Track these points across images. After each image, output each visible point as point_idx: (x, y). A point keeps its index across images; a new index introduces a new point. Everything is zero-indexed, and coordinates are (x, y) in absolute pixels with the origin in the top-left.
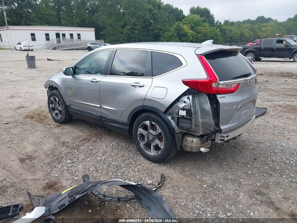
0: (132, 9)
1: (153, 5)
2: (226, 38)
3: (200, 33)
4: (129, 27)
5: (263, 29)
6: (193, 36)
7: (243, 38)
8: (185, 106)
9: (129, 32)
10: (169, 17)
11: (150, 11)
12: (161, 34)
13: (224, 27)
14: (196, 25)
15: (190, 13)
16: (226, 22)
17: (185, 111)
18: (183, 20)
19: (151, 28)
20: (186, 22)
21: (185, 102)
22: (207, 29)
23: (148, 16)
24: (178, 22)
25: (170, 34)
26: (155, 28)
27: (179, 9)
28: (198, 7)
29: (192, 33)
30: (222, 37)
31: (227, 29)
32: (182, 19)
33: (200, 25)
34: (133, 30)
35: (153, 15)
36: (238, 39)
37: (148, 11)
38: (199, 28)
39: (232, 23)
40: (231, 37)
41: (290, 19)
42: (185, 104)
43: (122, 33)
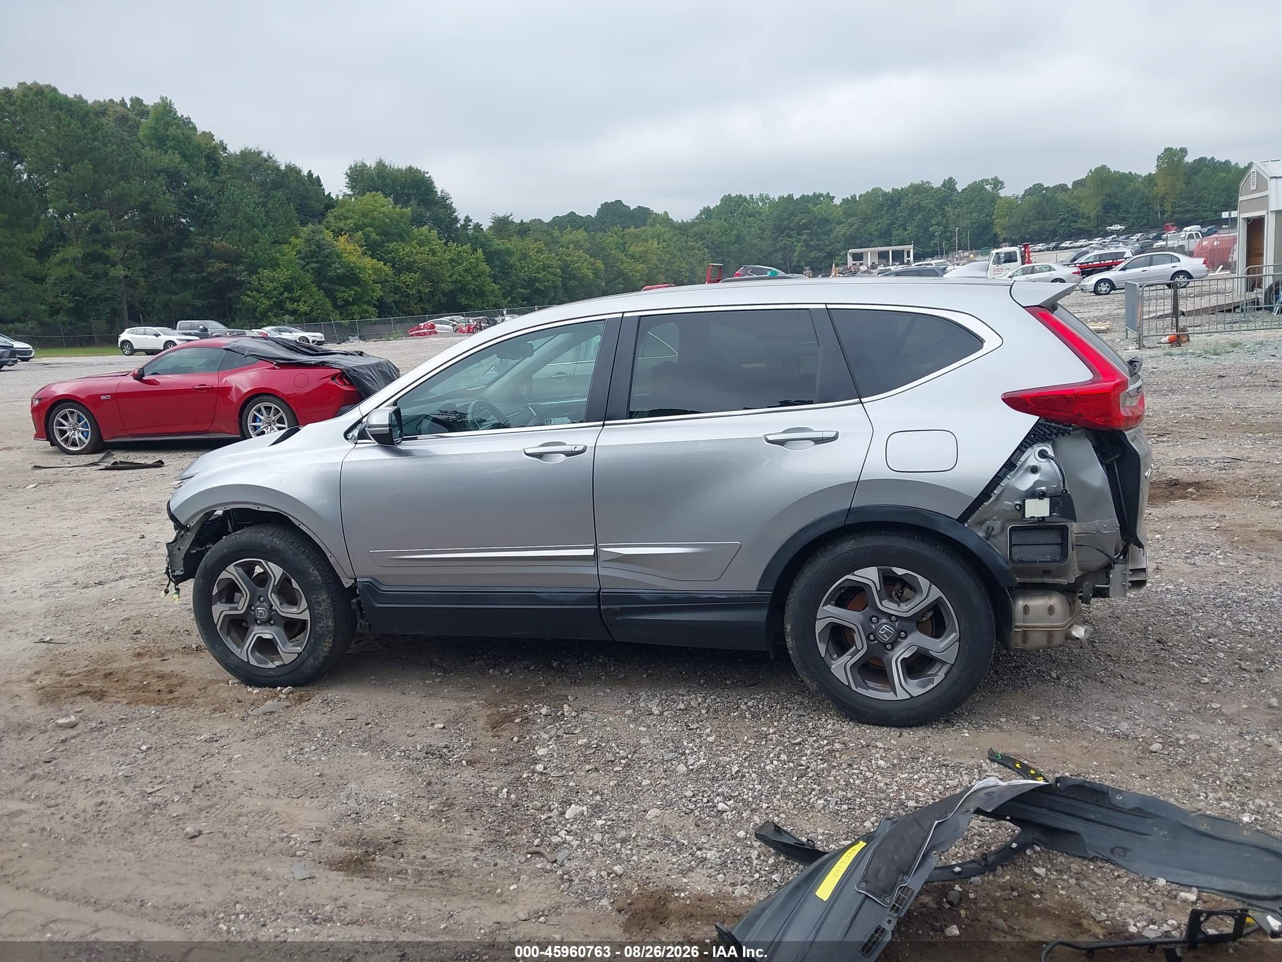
0: (84, 169)
1: (183, 155)
2: (513, 287)
3: (410, 268)
4: (74, 251)
5: (632, 249)
6: (384, 282)
7: (572, 283)
8: (1037, 483)
9: (79, 274)
10: (264, 204)
11: (174, 178)
12: (244, 277)
13: (497, 244)
14: (385, 233)
15: (352, 188)
16: (502, 225)
17: (1046, 502)
18: (330, 218)
19: (187, 252)
20: (341, 224)
21: (1034, 470)
22: (434, 253)
23: (168, 203)
24: (310, 226)
25: (282, 275)
26: (209, 253)
27: (305, 173)
28: (381, 165)
29: (377, 271)
30: (495, 280)
31: (508, 252)
32: (323, 215)
33: (401, 237)
34: (99, 267)
35: (190, 195)
36: (555, 288)
37: (162, 179)
38: (404, 250)
39: (524, 229)
40: (530, 283)
41: (707, 211)
42: (1036, 477)
43: (41, 280)
